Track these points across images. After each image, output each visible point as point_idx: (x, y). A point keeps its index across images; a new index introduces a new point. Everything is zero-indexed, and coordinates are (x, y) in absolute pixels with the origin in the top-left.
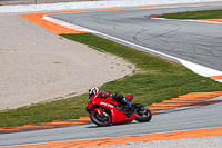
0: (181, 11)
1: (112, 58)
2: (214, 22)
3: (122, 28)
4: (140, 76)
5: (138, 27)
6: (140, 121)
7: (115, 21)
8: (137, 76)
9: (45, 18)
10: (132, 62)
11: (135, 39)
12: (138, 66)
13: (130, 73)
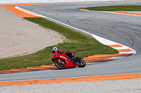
0: (98, 6)
1: (52, 33)
2: (117, 13)
3: (61, 15)
4: (68, 43)
5: (71, 15)
6: (80, 67)
7: (58, 10)
8: (65, 44)
9: (16, 7)
10: (64, 35)
11: (68, 22)
12: (67, 38)
13: (61, 42)
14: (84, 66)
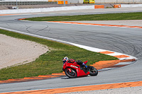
14: (96, 75)
